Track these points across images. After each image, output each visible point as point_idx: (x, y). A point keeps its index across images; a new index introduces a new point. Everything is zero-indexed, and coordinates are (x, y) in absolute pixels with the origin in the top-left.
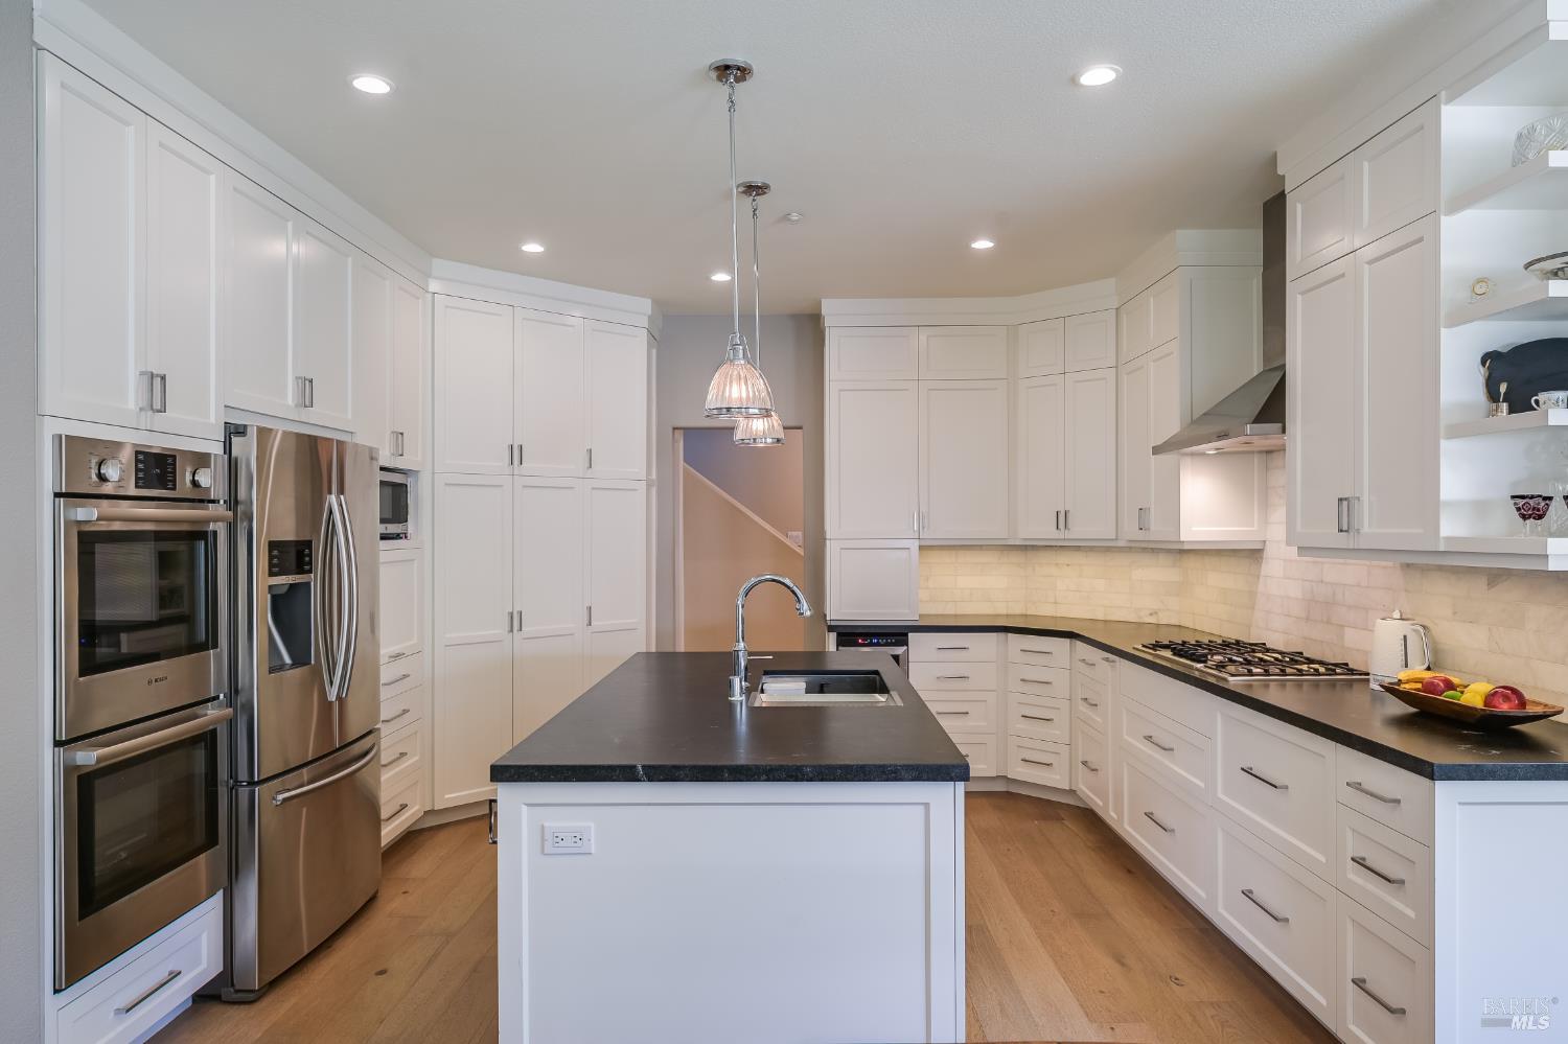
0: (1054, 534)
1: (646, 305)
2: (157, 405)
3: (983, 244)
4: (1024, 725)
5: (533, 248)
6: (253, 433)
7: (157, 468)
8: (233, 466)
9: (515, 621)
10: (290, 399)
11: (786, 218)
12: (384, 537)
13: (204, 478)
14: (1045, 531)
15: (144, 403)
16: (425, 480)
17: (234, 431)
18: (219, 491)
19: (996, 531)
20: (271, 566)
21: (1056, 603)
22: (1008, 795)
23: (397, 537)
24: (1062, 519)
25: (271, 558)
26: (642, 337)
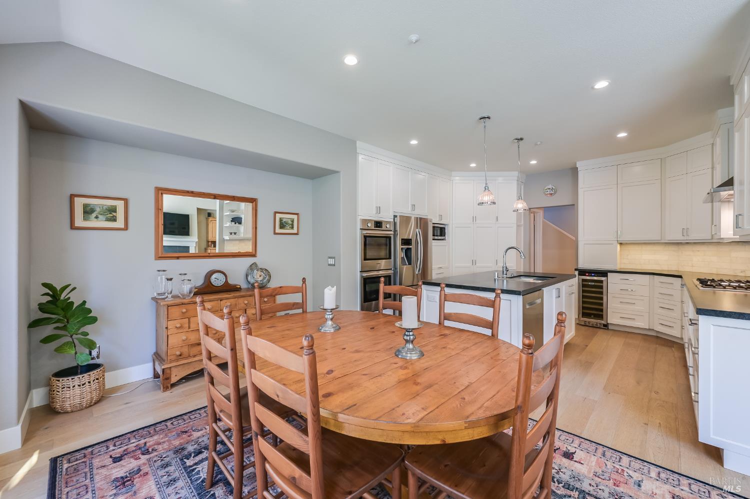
0: (682, 238)
1: (516, 173)
2: (378, 212)
3: (622, 135)
4: (661, 311)
5: (473, 165)
6: (398, 217)
7: (378, 224)
8: (395, 224)
9: (474, 262)
10: (410, 209)
11: (536, 144)
12: (433, 240)
13: (388, 226)
14: (678, 237)
15: (376, 212)
16: (450, 226)
17: (395, 216)
18: (392, 228)
19: (655, 237)
20: (402, 243)
21: (692, 266)
22: (657, 337)
23: (443, 240)
24: (685, 231)
25: (402, 242)
26: (515, 183)
